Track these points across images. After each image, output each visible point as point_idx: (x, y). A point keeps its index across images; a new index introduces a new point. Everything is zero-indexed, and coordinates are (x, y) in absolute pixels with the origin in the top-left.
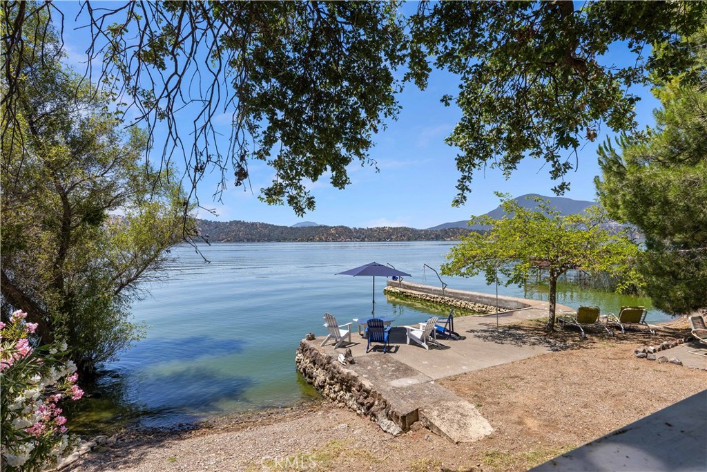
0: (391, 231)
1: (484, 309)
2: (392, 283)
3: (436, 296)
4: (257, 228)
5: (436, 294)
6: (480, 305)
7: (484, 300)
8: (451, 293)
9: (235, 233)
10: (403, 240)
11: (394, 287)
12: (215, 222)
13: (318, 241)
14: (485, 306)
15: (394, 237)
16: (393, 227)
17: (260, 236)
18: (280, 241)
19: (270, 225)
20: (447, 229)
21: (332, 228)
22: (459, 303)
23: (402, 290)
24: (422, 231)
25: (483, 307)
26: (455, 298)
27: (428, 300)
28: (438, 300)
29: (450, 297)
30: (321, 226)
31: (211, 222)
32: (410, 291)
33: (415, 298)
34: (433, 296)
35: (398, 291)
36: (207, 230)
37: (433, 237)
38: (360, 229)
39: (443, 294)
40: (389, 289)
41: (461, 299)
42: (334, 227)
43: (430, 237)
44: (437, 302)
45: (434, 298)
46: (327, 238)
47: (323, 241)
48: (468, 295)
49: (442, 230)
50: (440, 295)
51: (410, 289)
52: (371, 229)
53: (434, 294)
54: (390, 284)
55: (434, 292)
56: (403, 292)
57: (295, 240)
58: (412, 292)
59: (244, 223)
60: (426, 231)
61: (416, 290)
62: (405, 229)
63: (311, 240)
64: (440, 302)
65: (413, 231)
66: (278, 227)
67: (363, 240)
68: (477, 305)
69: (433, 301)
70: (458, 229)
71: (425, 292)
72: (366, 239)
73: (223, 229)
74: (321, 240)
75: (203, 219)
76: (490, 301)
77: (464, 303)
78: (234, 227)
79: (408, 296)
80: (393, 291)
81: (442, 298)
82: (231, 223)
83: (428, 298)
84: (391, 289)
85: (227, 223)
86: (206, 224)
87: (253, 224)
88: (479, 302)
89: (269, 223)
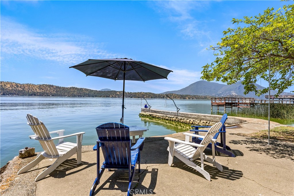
0: (144, 94)
1: (207, 124)
2: (144, 109)
3: (172, 116)
4: (83, 91)
5: (173, 115)
6: (204, 121)
7: (207, 118)
8: (183, 114)
9: (72, 93)
10: (149, 98)
11: (145, 112)
12: (63, 87)
13: (111, 97)
14: (208, 122)
15: (145, 97)
16: (145, 92)
17: (84, 94)
18: (94, 97)
19: (89, 90)
20: (168, 94)
21: (118, 92)
22: (188, 121)
23: (150, 113)
24: (157, 94)
25: (207, 123)
26: (186, 117)
27: (167, 119)
28: (174, 119)
29: (182, 117)
30: (113, 91)
31: (61, 87)
32: (155, 114)
33: (159, 118)
34: (170, 116)
35: (148, 114)
36: (59, 91)
37: (162, 97)
38: (130, 92)
39: (177, 115)
40: (142, 113)
41: (190, 118)
42: (119, 91)
43: (161, 97)
44: (173, 120)
45: (171, 118)
46: (115, 96)
47: (114, 97)
48: (196, 115)
49: (166, 94)
50: (175, 115)
51: (156, 113)
52: (135, 93)
53: (171, 115)
54: (143, 110)
55: (171, 114)
56: (151, 115)
57: (101, 97)
58: (157, 114)
59: (77, 88)
60: (159, 94)
61: (159, 113)
62: (150, 93)
63: (108, 97)
64: (175, 120)
65: (153, 94)
66: (93, 91)
67: (132, 97)
68: (202, 121)
69: (170, 120)
70: (172, 94)
71: (165, 114)
72: (133, 97)
73: (67, 91)
74: (112, 97)
75: (57, 86)
76: (212, 118)
77: (192, 120)
78: (72, 90)
79: (154, 117)
80: (145, 114)
81: (177, 118)
82: (70, 88)
83: (167, 118)
84: (144, 113)
85: (68, 88)
86: (58, 88)
87: (81, 89)
88: (203, 119)
89: (89, 89)
